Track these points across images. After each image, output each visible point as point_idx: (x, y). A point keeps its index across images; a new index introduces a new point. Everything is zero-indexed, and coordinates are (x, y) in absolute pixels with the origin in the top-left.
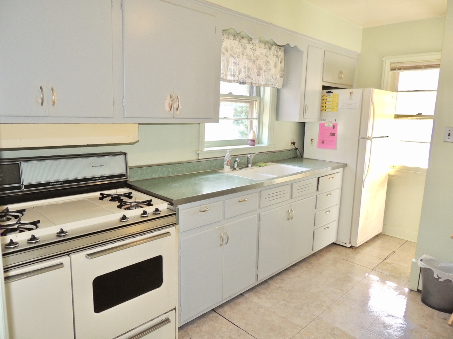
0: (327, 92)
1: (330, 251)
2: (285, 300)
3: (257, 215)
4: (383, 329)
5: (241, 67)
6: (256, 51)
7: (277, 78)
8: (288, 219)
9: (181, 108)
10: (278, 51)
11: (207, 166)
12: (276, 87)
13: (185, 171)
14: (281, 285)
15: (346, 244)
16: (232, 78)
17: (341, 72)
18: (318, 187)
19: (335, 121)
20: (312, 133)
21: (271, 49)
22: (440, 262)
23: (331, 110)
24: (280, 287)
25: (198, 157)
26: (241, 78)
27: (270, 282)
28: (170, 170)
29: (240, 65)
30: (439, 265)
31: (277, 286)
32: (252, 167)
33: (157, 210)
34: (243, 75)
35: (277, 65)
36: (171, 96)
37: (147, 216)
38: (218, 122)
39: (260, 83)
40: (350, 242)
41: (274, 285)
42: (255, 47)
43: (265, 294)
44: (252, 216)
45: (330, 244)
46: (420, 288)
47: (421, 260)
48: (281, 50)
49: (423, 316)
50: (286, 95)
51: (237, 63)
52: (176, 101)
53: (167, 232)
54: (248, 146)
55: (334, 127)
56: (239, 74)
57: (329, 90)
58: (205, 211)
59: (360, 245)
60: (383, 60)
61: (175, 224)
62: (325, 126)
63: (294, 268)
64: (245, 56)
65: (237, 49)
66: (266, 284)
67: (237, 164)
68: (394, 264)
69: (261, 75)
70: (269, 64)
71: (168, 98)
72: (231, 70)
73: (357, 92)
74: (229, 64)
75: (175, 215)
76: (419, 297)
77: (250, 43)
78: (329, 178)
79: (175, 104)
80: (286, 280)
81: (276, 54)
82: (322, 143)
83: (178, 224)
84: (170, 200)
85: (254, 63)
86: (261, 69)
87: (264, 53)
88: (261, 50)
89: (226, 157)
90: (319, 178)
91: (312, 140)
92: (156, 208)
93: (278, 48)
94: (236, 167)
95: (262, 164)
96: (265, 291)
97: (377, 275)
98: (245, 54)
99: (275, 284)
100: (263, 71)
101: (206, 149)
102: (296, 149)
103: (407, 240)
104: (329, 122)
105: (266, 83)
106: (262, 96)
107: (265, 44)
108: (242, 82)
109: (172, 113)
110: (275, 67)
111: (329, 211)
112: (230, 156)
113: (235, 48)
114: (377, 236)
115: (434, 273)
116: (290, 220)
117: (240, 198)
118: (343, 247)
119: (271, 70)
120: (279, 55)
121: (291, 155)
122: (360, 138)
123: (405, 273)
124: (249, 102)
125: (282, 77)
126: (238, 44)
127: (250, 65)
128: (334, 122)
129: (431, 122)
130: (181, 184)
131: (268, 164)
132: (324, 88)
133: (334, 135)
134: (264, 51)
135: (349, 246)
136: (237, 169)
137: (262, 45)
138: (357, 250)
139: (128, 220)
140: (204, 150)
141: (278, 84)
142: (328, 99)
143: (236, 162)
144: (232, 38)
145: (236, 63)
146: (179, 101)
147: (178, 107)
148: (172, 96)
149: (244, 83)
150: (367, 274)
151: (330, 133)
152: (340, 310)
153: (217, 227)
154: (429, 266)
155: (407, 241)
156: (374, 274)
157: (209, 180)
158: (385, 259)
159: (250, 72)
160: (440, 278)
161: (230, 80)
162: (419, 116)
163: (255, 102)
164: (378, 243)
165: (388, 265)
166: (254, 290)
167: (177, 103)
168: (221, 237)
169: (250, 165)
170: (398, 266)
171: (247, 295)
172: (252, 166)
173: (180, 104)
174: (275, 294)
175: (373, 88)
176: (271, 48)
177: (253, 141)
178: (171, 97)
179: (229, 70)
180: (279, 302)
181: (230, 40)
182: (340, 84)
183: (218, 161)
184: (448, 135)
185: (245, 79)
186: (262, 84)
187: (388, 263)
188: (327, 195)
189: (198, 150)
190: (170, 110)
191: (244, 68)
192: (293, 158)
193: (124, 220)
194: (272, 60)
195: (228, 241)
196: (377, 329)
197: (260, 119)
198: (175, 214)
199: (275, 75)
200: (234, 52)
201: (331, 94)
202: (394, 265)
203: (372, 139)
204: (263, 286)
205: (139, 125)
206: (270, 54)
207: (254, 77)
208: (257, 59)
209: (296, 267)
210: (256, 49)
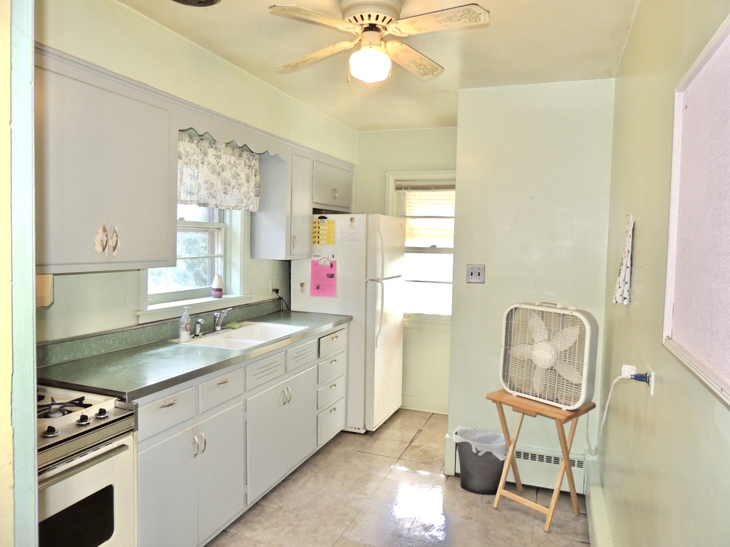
0: (320, 218)
1: (340, 443)
2: (291, 525)
3: (242, 402)
4: (424, 532)
5: (201, 181)
6: (221, 158)
7: (250, 197)
8: (284, 403)
9: (120, 247)
10: (251, 159)
11: (152, 334)
12: (250, 209)
13: (118, 345)
14: (281, 505)
15: (359, 429)
16: (189, 198)
17: (335, 190)
18: (319, 352)
19: (333, 257)
20: (301, 274)
21: (242, 156)
22: (476, 432)
23: (325, 242)
24: (280, 508)
25: (138, 320)
26: (201, 198)
27: (264, 503)
28: (93, 345)
29: (199, 179)
30: (476, 437)
31: (276, 506)
32: (222, 331)
33: (102, 412)
34: (203, 192)
35: (250, 179)
36: (104, 228)
37: (89, 424)
38: (175, 265)
39: (227, 204)
40: (364, 426)
41: (270, 506)
42: (219, 153)
43: (259, 522)
44: (236, 405)
45: (338, 433)
46: (458, 471)
47: (456, 433)
48: (254, 158)
49: (466, 505)
50: (264, 220)
51: (196, 176)
52: (113, 235)
53: (121, 444)
54: (211, 299)
55: (332, 266)
56: (199, 191)
57: (322, 215)
58: (172, 404)
59: (377, 427)
60: (386, 176)
61: (132, 430)
62: (320, 264)
63: (294, 477)
64: (205, 165)
65: (194, 155)
66: (259, 508)
67: (199, 328)
68: (423, 446)
69: (230, 193)
70: (240, 178)
71: (99, 231)
72: (185, 185)
73: (360, 218)
74: (183, 177)
75: (132, 416)
76: (458, 483)
77: (212, 147)
78: (333, 338)
79: (111, 241)
80: (286, 495)
81: (248, 163)
82: (317, 288)
83: (137, 429)
84: (118, 395)
85: (219, 176)
86: (229, 185)
87: (233, 162)
88: (228, 158)
89: (182, 318)
90: (319, 339)
91: (302, 285)
92: (101, 410)
93: (251, 155)
94: (198, 332)
95: (236, 325)
96: (259, 518)
97: (406, 466)
98: (206, 163)
99: (272, 505)
100: (231, 187)
101: (150, 308)
102: (280, 298)
103: (432, 412)
104: (325, 259)
105: (236, 204)
106: (228, 223)
107: (233, 149)
108: (203, 204)
109: (107, 255)
110: (248, 181)
111: (335, 385)
112: (190, 315)
113: (192, 154)
114: (397, 413)
115: (473, 447)
116: (287, 404)
117: (219, 380)
118: (356, 435)
119: (243, 186)
120: (252, 165)
121: (272, 308)
122: (367, 280)
123: (437, 456)
124: (207, 231)
125: (258, 196)
126: (195, 148)
127: (214, 179)
128: (331, 259)
129: (450, 257)
130: (120, 366)
131: (243, 323)
132: (316, 211)
133: (333, 277)
134: (233, 159)
135: (363, 432)
136: (200, 334)
137: (229, 150)
138: (375, 436)
139: (59, 433)
140: (147, 309)
141: (252, 206)
142: (321, 227)
143: (199, 325)
144: (187, 139)
145: (194, 175)
146: (117, 236)
147: (116, 246)
148: (106, 228)
149: (205, 205)
150: (392, 466)
151: (328, 275)
152: (367, 521)
153: (189, 428)
154: (466, 439)
155: (433, 414)
156: (401, 465)
157: (165, 356)
158: (411, 442)
159: (215, 188)
160: (480, 452)
161: (186, 201)
162: (433, 249)
163: (216, 230)
164: (398, 422)
165: (416, 449)
166: (243, 521)
167: (115, 239)
168: (194, 442)
169: (218, 328)
170: (427, 448)
171: (233, 531)
172: (222, 329)
173: (119, 241)
174: (275, 519)
175: (380, 214)
176: (241, 154)
177: (220, 290)
178: (104, 230)
179: (183, 185)
180: (283, 529)
181: (184, 142)
182: (334, 206)
183: (169, 324)
184: (478, 274)
185: (206, 198)
186: (230, 206)
187: (415, 447)
188: (331, 362)
189: (138, 311)
190: (104, 250)
191: (205, 183)
192: (277, 312)
193: (51, 435)
194: (243, 172)
195: (205, 448)
196: (417, 533)
197: (225, 257)
198: (132, 414)
199: (248, 192)
200: (190, 160)
201: (325, 220)
202: (422, 448)
203: (383, 281)
204: (254, 512)
205: (55, 277)
206: (240, 164)
207: (220, 195)
208: (223, 170)
209: (297, 474)
210: (220, 156)
